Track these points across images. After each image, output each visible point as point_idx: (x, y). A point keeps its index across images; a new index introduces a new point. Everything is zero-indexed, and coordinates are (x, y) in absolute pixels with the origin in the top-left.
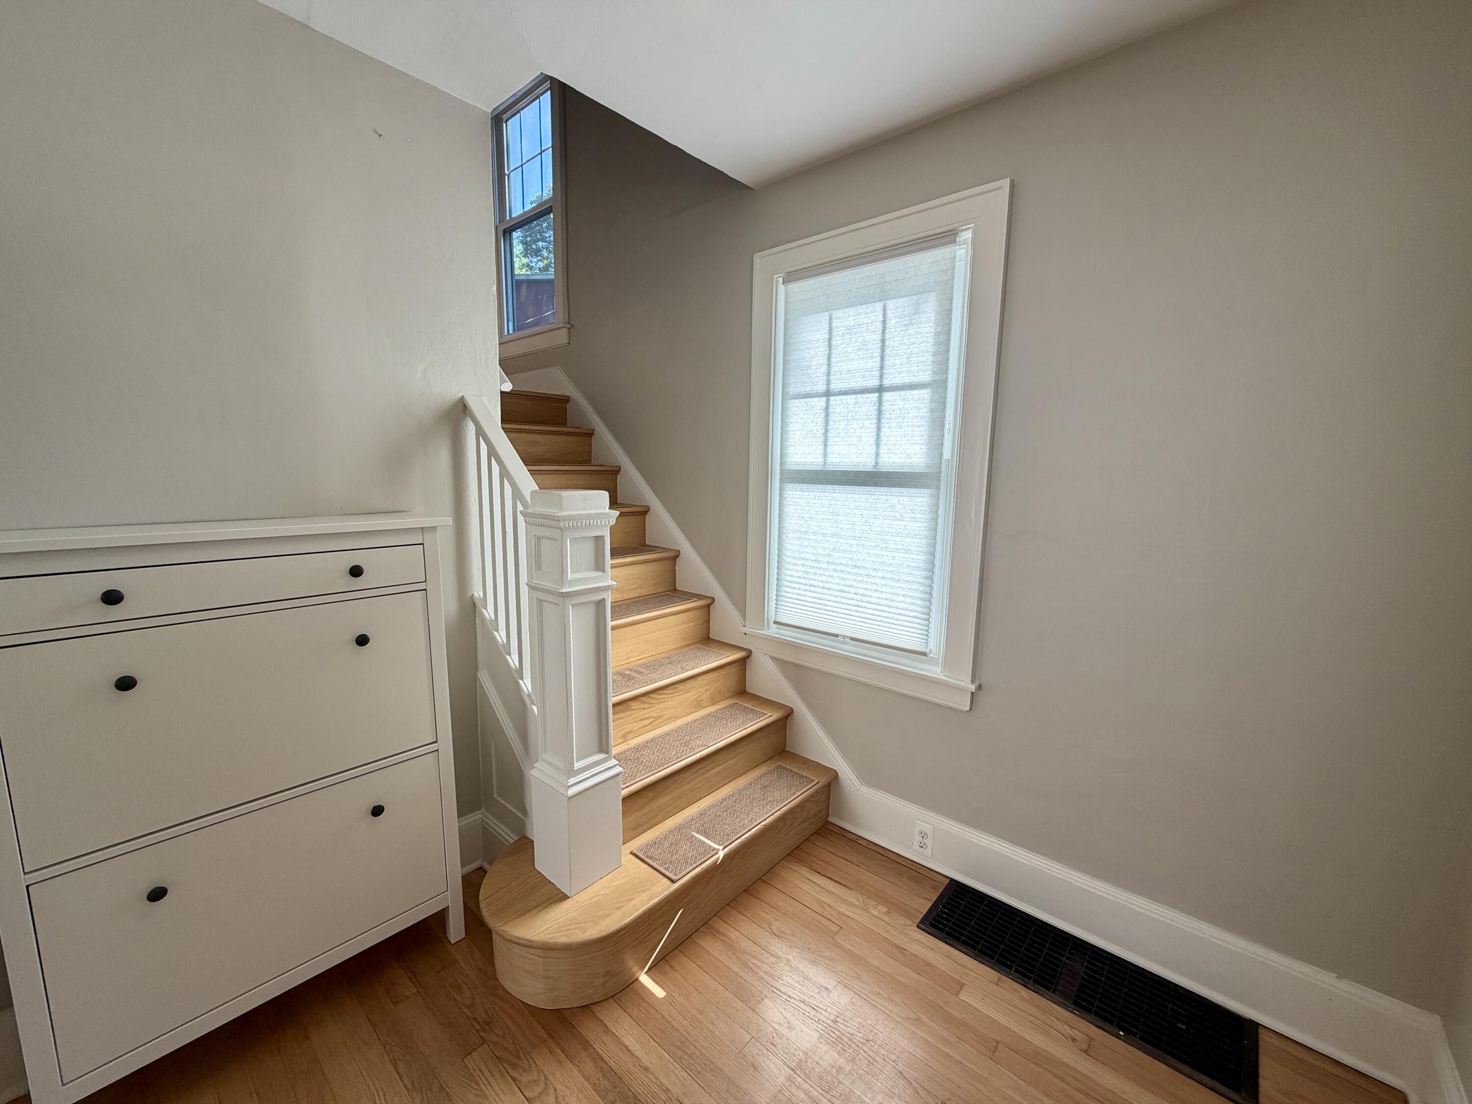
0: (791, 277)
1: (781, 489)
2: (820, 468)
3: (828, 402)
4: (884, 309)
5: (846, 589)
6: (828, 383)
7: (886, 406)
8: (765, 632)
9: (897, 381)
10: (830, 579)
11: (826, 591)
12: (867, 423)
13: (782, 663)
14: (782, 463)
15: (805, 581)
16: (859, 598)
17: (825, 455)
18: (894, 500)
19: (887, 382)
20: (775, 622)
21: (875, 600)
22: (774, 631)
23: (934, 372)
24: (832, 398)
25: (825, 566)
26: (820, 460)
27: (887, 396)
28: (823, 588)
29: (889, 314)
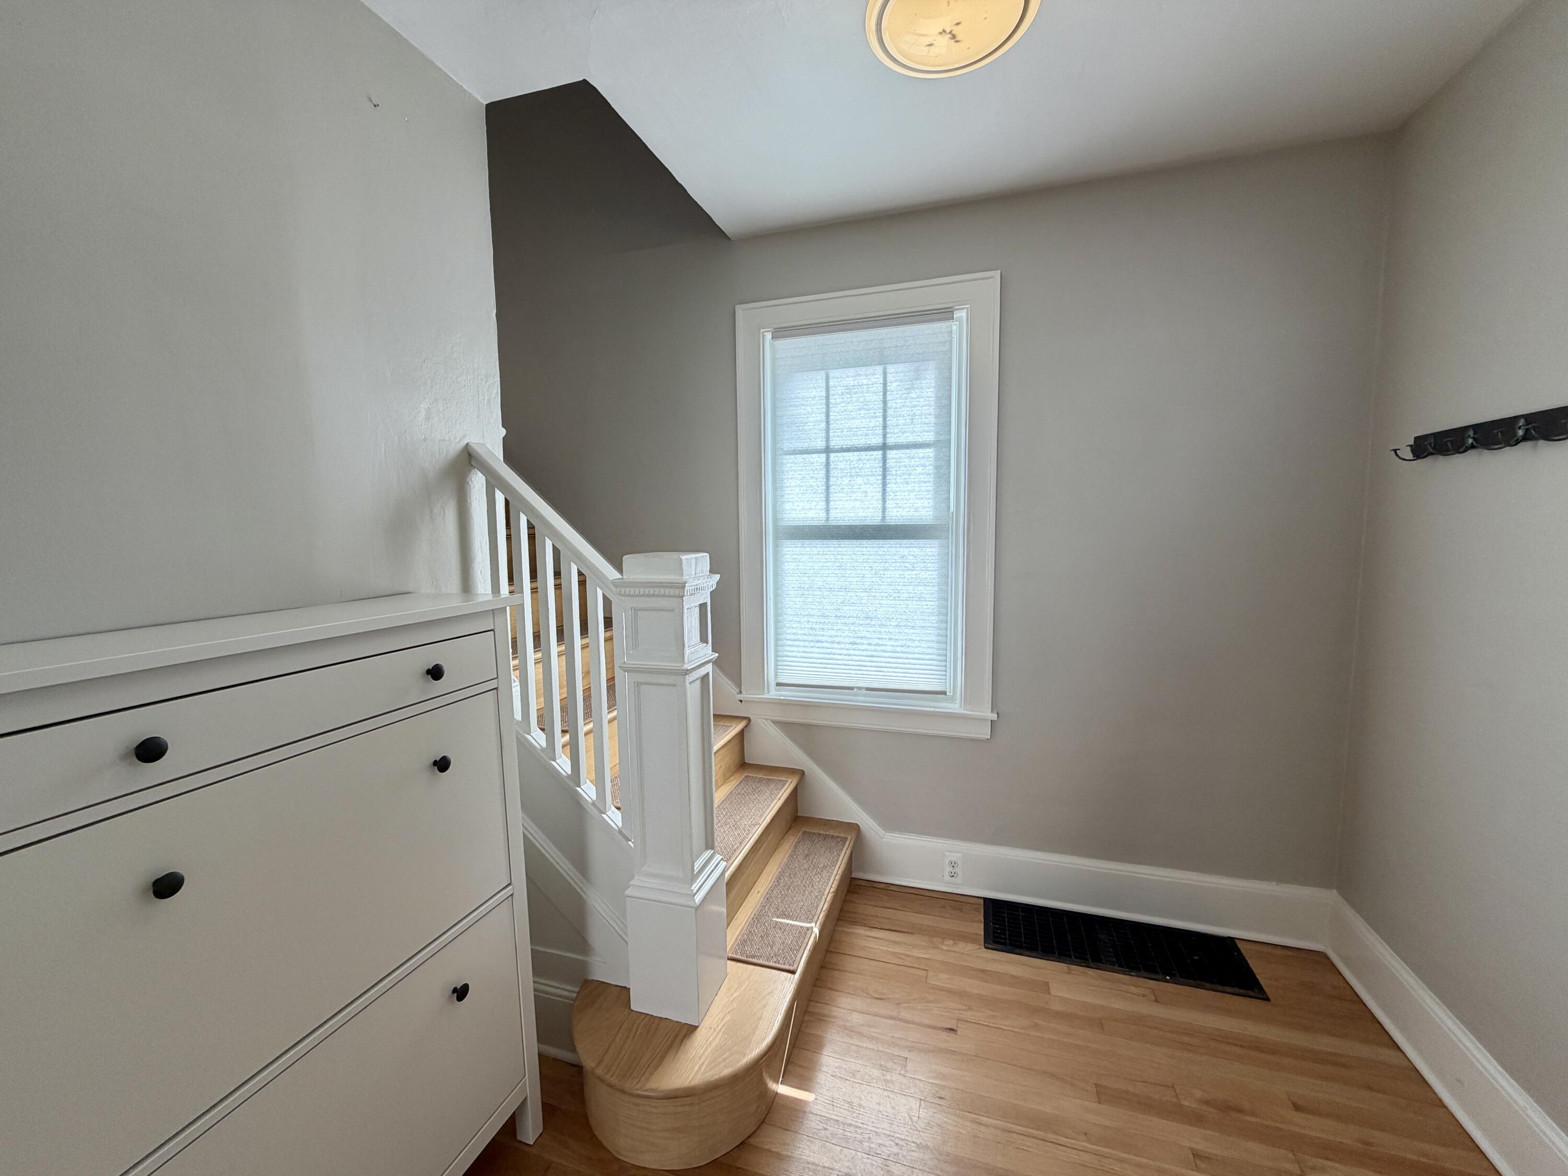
0: (780, 333)
1: (776, 546)
2: (822, 523)
3: (828, 458)
4: (885, 374)
5: (858, 641)
6: (828, 440)
7: (890, 463)
8: (766, 696)
9: (902, 440)
10: (839, 633)
11: (835, 645)
12: (872, 479)
13: (785, 726)
14: (775, 520)
15: (811, 638)
16: (873, 648)
17: (828, 510)
18: (905, 552)
19: (891, 440)
20: (778, 684)
21: (889, 648)
22: (774, 693)
23: (937, 433)
24: (832, 455)
25: (832, 620)
26: (823, 515)
27: (891, 454)
28: (833, 642)
29: (890, 377)
